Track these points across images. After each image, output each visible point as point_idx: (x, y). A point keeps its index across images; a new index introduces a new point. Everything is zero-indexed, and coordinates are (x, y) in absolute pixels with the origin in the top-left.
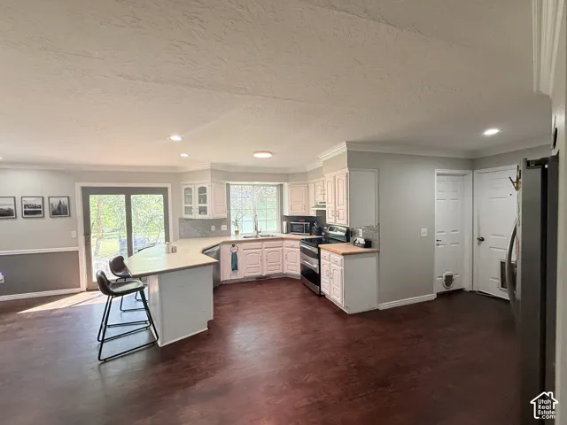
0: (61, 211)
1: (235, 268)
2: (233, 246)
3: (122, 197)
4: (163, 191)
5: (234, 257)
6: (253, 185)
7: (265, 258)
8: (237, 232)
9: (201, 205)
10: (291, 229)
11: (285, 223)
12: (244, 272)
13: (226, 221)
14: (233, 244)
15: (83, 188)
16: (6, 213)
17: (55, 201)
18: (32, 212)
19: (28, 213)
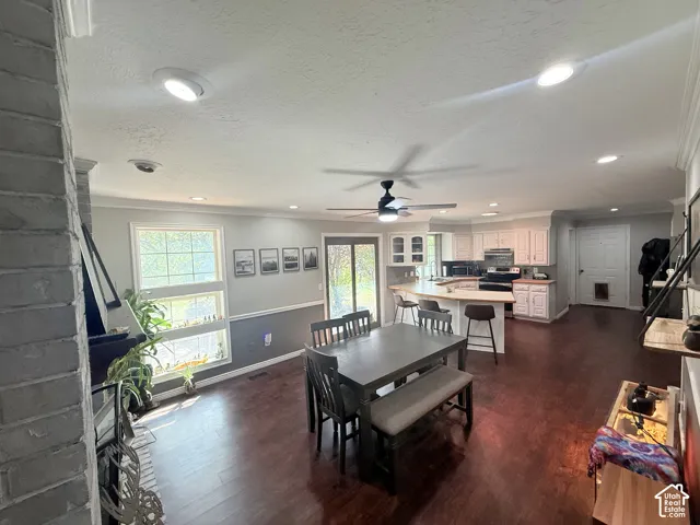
0: (312, 264)
4: (374, 241)
11: (444, 268)
15: (326, 239)
16: (271, 268)
17: (307, 252)
18: (291, 265)
19: (287, 266)
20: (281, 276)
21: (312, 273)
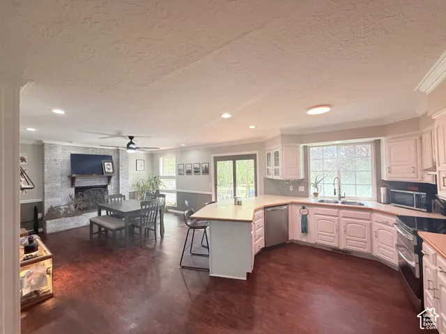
0: (206, 171)
1: (305, 230)
2: (304, 208)
3: (231, 162)
4: (253, 157)
5: (305, 219)
6: (337, 145)
7: (342, 229)
8: (316, 194)
9: (277, 167)
10: (391, 199)
11: (383, 190)
12: (314, 238)
13: (305, 182)
14: (304, 206)
15: (215, 158)
16: (189, 172)
17: (204, 165)
18: (197, 172)
19: (195, 172)
20: (193, 177)
21: (206, 176)
